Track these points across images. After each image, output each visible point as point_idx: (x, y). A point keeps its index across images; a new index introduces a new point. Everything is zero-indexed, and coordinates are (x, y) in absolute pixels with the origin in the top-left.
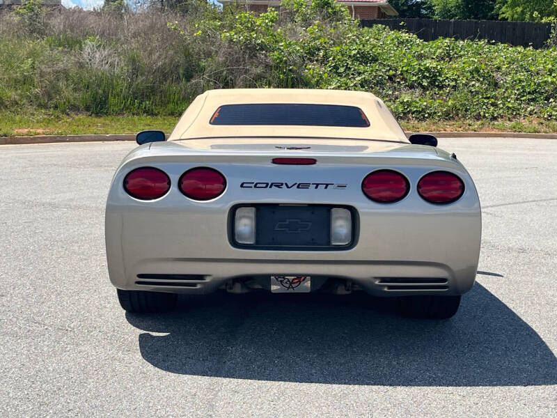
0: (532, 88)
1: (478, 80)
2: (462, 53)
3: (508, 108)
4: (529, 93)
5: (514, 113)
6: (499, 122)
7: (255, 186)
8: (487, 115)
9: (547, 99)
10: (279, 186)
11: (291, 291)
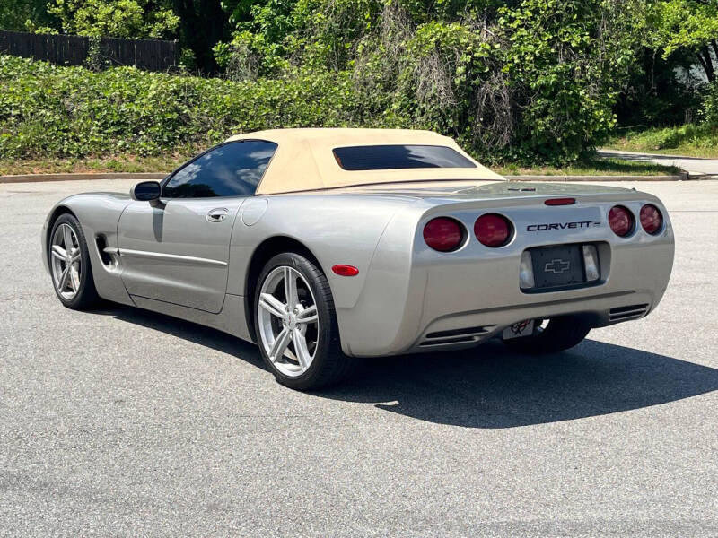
0: (116, 119)
1: (47, 108)
2: (10, 73)
3: (94, 143)
4: (113, 124)
5: (102, 150)
6: (89, 160)
7: (539, 229)
8: (72, 152)
9: (136, 131)
10: (555, 227)
11: (518, 335)
